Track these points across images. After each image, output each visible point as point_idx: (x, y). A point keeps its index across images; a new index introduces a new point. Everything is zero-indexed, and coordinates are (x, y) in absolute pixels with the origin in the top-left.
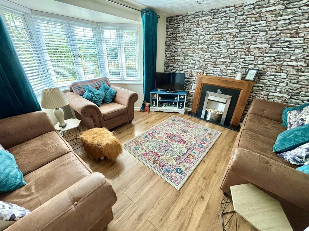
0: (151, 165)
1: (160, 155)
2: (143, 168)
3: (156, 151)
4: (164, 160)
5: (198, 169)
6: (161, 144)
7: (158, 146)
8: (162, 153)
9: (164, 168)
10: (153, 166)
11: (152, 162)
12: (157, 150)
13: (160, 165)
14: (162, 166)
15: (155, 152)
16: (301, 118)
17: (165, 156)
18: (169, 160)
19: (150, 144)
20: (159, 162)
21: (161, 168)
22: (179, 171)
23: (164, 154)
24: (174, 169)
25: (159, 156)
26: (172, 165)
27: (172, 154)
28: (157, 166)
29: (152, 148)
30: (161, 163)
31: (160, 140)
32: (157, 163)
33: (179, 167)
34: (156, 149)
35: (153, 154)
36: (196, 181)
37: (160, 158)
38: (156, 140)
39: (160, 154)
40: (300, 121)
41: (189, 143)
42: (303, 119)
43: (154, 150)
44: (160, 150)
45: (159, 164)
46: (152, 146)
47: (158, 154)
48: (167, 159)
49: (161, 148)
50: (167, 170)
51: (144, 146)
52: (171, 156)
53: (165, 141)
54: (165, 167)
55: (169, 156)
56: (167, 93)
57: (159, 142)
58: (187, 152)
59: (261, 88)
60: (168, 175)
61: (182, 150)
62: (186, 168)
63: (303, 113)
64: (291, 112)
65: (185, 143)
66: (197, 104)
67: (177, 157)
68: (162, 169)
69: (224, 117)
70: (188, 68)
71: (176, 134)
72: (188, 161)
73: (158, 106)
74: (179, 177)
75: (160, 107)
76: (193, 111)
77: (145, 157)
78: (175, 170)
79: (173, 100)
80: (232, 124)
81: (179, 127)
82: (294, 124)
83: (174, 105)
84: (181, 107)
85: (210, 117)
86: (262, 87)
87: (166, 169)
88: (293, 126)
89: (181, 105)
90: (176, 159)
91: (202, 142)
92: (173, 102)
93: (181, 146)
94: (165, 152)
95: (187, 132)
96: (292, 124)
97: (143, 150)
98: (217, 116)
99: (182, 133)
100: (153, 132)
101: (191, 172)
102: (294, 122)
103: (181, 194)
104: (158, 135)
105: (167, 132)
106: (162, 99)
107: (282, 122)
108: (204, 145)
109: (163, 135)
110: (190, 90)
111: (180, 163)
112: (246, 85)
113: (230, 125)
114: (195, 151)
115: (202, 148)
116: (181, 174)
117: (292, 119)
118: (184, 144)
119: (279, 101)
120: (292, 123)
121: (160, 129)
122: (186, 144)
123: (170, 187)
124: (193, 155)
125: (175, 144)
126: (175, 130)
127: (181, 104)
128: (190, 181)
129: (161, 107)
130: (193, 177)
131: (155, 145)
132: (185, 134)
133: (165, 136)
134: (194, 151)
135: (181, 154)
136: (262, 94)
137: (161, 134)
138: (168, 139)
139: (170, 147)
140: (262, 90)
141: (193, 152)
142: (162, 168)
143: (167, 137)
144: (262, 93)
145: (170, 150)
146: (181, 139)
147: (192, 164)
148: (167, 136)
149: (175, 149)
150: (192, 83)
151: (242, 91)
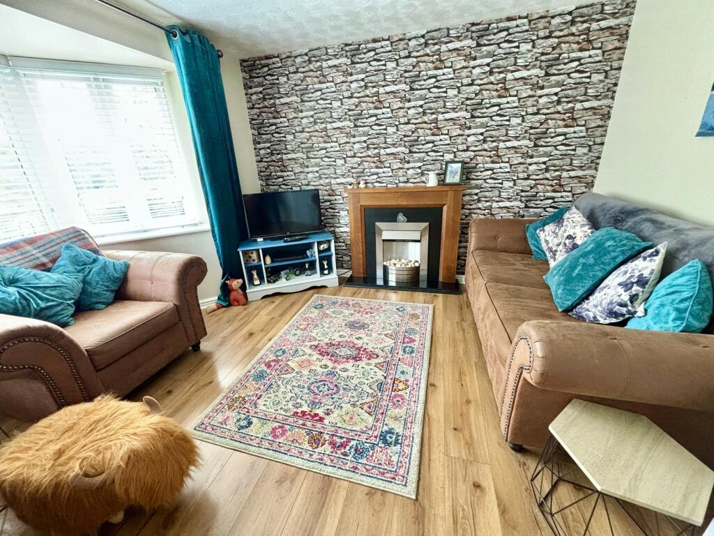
0: (307, 456)
1: (322, 415)
2: (286, 480)
3: (305, 408)
4: (339, 425)
5: (432, 411)
6: (313, 380)
7: (306, 391)
8: (326, 407)
9: (348, 448)
10: (315, 456)
11: (306, 446)
12: (308, 402)
13: (333, 444)
14: (343, 445)
15: (304, 413)
16: (566, 235)
17: (336, 412)
18: (351, 418)
19: (280, 394)
20: (327, 437)
21: (339, 452)
22: (390, 437)
23: (332, 407)
24: (376, 437)
25: (321, 419)
26: (365, 429)
27: (353, 397)
28: (327, 453)
29: (290, 404)
30: (335, 438)
31: (305, 372)
32: (323, 445)
33: (386, 428)
34: (303, 403)
35: (301, 422)
36: (442, 448)
37: (326, 422)
38: (294, 374)
39: (320, 412)
40: (567, 241)
41: (381, 353)
42: (570, 235)
43: (301, 406)
44: (317, 401)
45: (330, 443)
46: (288, 399)
47: (316, 415)
48: (347, 418)
49: (317, 392)
50: (359, 452)
51: (264, 408)
52: (354, 405)
53: (320, 370)
54: (350, 444)
55: (347, 407)
56: (286, 241)
57: (305, 378)
58: (385, 378)
59: (476, 197)
60: (367, 467)
61: (372, 378)
62: (403, 422)
63: (566, 226)
64: (544, 230)
65: (371, 356)
66: (361, 256)
67: (369, 399)
68: (345, 454)
69: (424, 272)
70: (320, 178)
71: (341, 340)
72: (398, 401)
73: (269, 282)
74: (397, 455)
75: (274, 282)
76: (356, 275)
77: (281, 440)
78: (380, 439)
79: (304, 258)
80: (443, 282)
81: (339, 320)
82: (559, 250)
83: (309, 269)
84: (326, 272)
85: (397, 279)
86: (476, 194)
87: (356, 450)
88: (558, 254)
89: (326, 267)
90: (370, 408)
91: (406, 340)
92: (305, 263)
93: (365, 366)
94: (333, 398)
95: (363, 326)
96: (556, 251)
97: (264, 420)
98: (410, 273)
99: (352, 333)
100: (277, 356)
101: (421, 427)
102: (558, 245)
103: (427, 508)
104: (297, 359)
105: (315, 343)
106: (275, 260)
107: (530, 253)
108: (416, 345)
109: (310, 355)
110: (338, 227)
111: (382, 414)
112: (451, 194)
113: (440, 285)
114: (402, 367)
115: (414, 355)
116: (399, 446)
117: (552, 241)
118: (369, 359)
119: (509, 216)
120: (554, 249)
121: (293, 339)
122: (375, 356)
123: (389, 499)
124: (402, 379)
125: (349, 365)
126: (333, 329)
127: (325, 263)
128: (429, 454)
129: (277, 283)
130: (429, 438)
131: (297, 390)
132: (361, 333)
133: (316, 356)
134: (400, 369)
135: (375, 387)
136: (480, 209)
137: (301, 353)
138: (326, 361)
139: (339, 381)
140: (479, 201)
141: (399, 373)
142: (343, 451)
143: (320, 357)
144: (480, 205)
145: (344, 389)
146: (359, 349)
147: (412, 403)
148: (321, 354)
149: (355, 381)
150: (337, 211)
151: (445, 208)
